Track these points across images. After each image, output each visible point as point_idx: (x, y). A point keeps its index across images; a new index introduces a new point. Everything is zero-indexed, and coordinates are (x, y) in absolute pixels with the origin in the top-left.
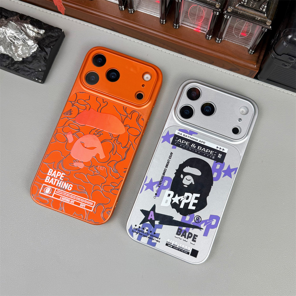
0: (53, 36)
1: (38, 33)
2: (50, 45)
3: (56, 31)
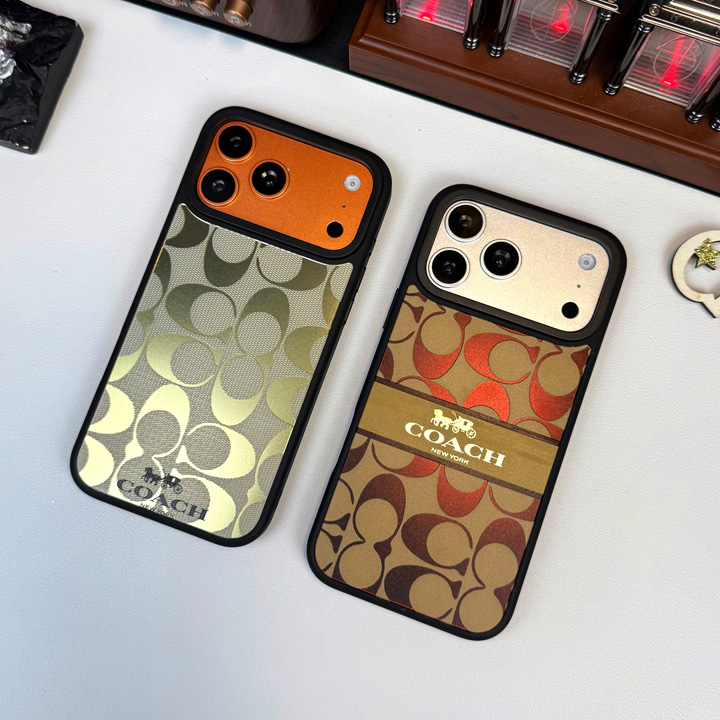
0: (54, 38)
1: (15, 31)
2: (46, 61)
3: (61, 25)
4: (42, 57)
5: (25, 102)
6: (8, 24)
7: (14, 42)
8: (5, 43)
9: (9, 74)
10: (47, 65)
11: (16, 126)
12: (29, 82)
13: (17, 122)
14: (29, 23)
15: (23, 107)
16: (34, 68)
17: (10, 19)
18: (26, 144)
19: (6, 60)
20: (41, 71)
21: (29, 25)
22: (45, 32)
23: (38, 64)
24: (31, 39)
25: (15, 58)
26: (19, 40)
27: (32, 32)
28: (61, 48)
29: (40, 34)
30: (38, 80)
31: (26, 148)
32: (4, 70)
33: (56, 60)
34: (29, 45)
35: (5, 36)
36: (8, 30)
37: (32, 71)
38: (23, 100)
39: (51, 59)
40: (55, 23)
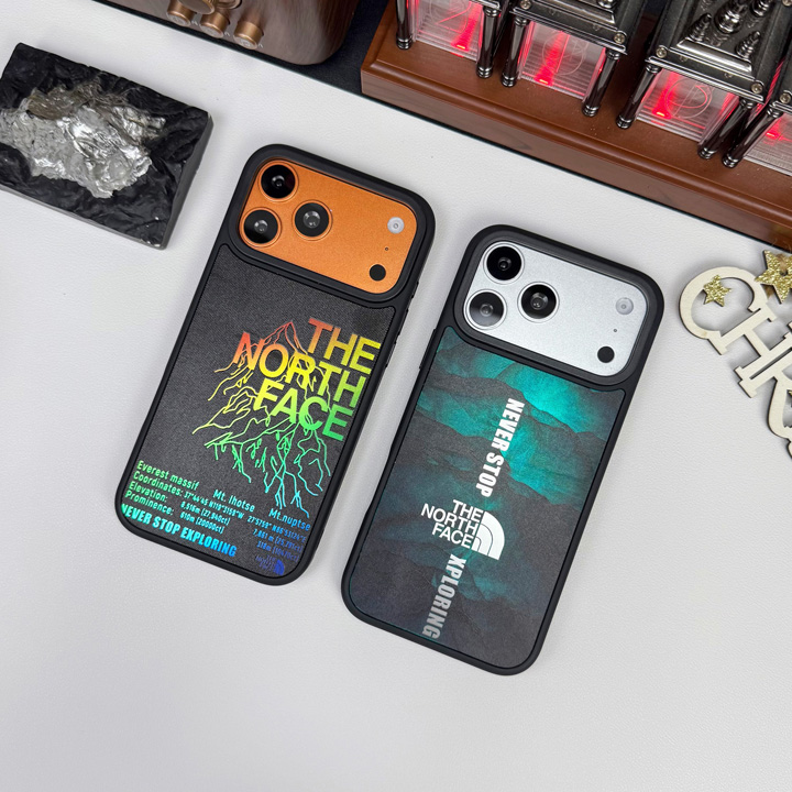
0: (187, 131)
1: (150, 127)
2: (180, 157)
3: (194, 116)
4: (176, 153)
5: (157, 199)
6: (143, 120)
7: (148, 138)
8: (139, 139)
9: (143, 172)
10: (181, 162)
11: (148, 223)
12: (163, 181)
13: (149, 219)
14: (164, 116)
15: (155, 204)
16: (168, 165)
17: (146, 115)
18: (158, 242)
19: (141, 159)
20: (175, 168)
21: (163, 120)
22: (178, 125)
23: (172, 161)
24: (165, 133)
25: (151, 156)
26: (153, 135)
27: (165, 126)
28: (195, 142)
29: (172, 127)
30: (173, 178)
31: (158, 245)
32: (139, 168)
33: (189, 156)
34: (163, 140)
35: (140, 132)
36: (142, 125)
37: (166, 167)
38: (156, 197)
39: (185, 155)
40: (187, 115)
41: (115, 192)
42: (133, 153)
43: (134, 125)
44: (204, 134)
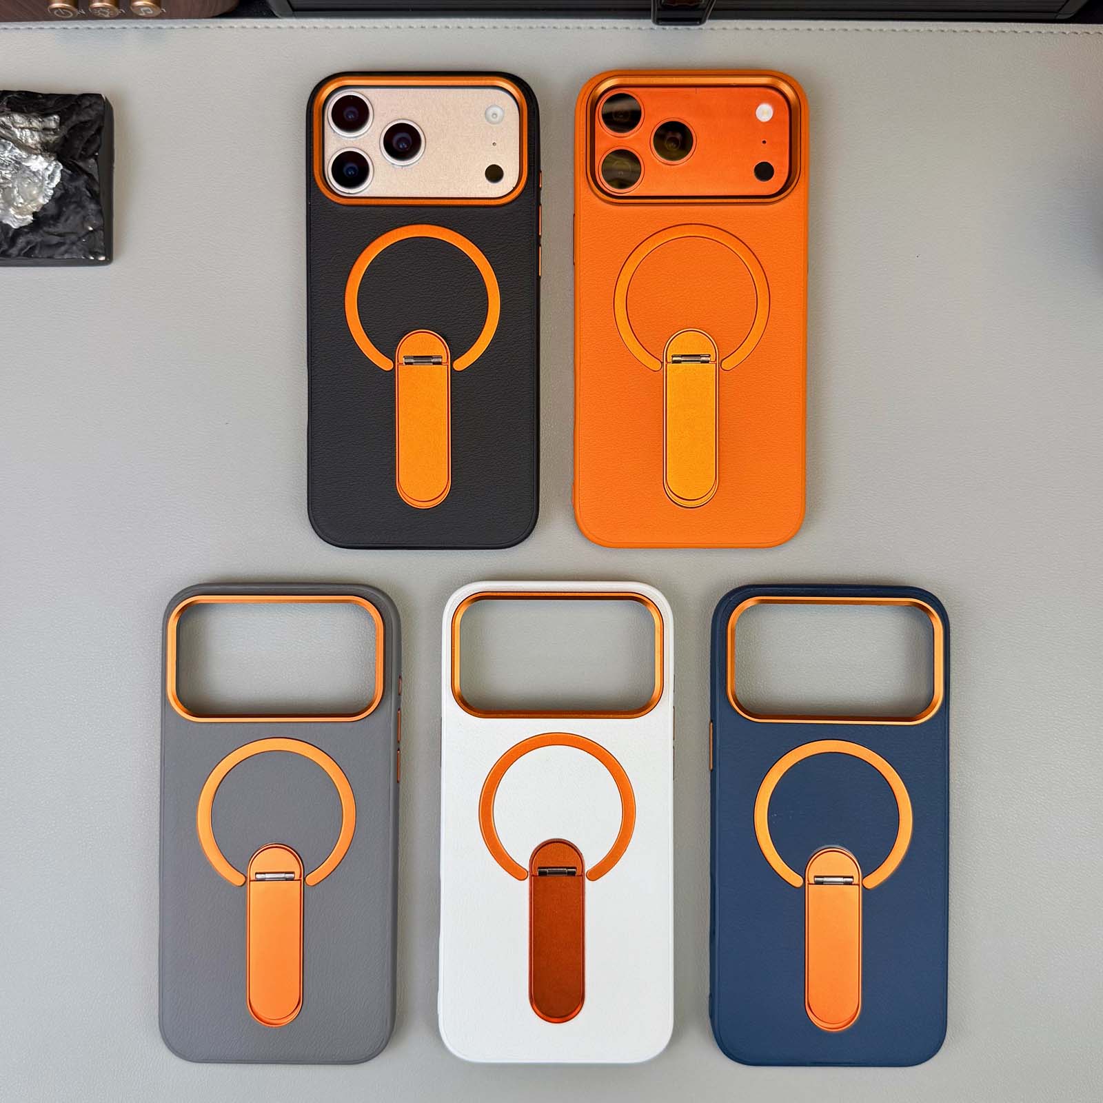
0: (86, 122)
1: (45, 129)
2: (90, 152)
3: (88, 103)
5: (83, 207)
6: (35, 124)
7: (48, 141)
8: (39, 146)
9: (57, 180)
11: (83, 237)
12: (81, 182)
13: (83, 233)
14: (56, 113)
15: (83, 213)
17: (35, 117)
18: (100, 255)
19: (50, 165)
20: (90, 166)
21: (56, 117)
22: (74, 119)
24: (64, 131)
25: (59, 159)
26: (52, 138)
27: (61, 124)
28: (99, 131)
29: (70, 123)
30: (90, 175)
31: (102, 258)
32: (51, 177)
33: (99, 146)
34: (65, 140)
35: (37, 138)
36: (36, 130)
37: (80, 168)
38: (81, 205)
39: (94, 147)
40: (80, 105)
41: (34, 214)
42: (38, 164)
43: (28, 132)
44: (106, 120)
